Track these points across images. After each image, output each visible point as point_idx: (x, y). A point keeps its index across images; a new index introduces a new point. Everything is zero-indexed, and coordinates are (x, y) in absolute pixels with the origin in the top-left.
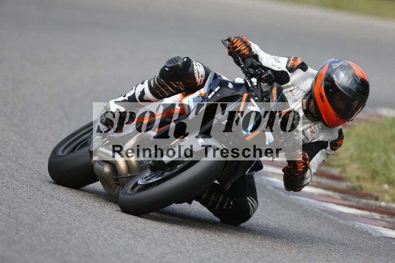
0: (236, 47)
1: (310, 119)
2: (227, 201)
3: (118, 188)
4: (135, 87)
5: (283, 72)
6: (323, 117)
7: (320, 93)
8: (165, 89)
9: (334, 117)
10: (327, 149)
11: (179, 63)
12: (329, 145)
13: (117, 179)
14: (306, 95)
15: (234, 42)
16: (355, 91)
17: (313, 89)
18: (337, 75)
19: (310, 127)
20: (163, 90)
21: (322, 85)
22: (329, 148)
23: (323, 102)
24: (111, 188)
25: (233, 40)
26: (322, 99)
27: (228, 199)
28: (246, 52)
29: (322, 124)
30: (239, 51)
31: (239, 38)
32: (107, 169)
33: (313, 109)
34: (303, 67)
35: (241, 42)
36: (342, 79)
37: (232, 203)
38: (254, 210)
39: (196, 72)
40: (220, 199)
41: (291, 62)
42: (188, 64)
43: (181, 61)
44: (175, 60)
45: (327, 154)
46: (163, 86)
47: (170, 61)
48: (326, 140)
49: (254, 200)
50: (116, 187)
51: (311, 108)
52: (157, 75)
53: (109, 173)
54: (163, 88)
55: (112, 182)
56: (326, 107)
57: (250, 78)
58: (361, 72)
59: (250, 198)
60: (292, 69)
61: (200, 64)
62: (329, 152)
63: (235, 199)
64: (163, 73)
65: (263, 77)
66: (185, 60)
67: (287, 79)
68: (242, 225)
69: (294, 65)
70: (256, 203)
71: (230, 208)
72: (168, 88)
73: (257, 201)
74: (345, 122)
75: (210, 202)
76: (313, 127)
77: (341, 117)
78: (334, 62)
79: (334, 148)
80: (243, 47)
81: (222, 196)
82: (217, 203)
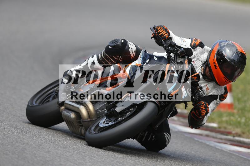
0: (160, 33)
1: (206, 80)
2: (151, 136)
3: (80, 128)
4: (87, 60)
5: (188, 48)
6: (216, 79)
7: (214, 63)
8: (109, 61)
9: (223, 79)
10: (217, 100)
11: (119, 43)
12: (219, 97)
13: (80, 122)
14: (203, 64)
15: (158, 29)
16: (237, 61)
17: (209, 60)
18: (225, 51)
19: (206, 85)
20: (107, 61)
21: (215, 58)
22: (218, 99)
23: (216, 68)
24: (75, 128)
25: (158, 28)
26: (215, 67)
27: (151, 134)
28: (166, 35)
29: (214, 83)
30: (162, 35)
31: (161, 26)
32: (73, 115)
33: (209, 74)
34: (201, 45)
35: (163, 29)
36: (228, 53)
37: (154, 137)
38: (169, 141)
39: (130, 49)
40: (146, 134)
41: (194, 42)
42: (125, 44)
43: (120, 42)
44: (116, 41)
45: (217, 104)
46: (107, 59)
47: (112, 42)
48: (216, 94)
49: (168, 134)
50: (79, 128)
51: (207, 73)
52: (103, 51)
53: (74, 118)
54: (107, 60)
55: (76, 124)
56: (218, 72)
57: (169, 53)
58: (241, 48)
59: (167, 134)
60: (194, 47)
61: (133, 44)
62: (218, 103)
63: (156, 134)
64: (107, 50)
65: (178, 52)
66: (123, 41)
67: (191, 54)
68: (161, 151)
69: (196, 44)
70: (170, 136)
71: (153, 140)
72: (111, 60)
73: (170, 135)
74: (230, 82)
75: (139, 136)
76: (208, 86)
77: (228, 79)
78: (222, 42)
79: (222, 99)
80: (164, 33)
81: (147, 132)
82: (143, 137)
